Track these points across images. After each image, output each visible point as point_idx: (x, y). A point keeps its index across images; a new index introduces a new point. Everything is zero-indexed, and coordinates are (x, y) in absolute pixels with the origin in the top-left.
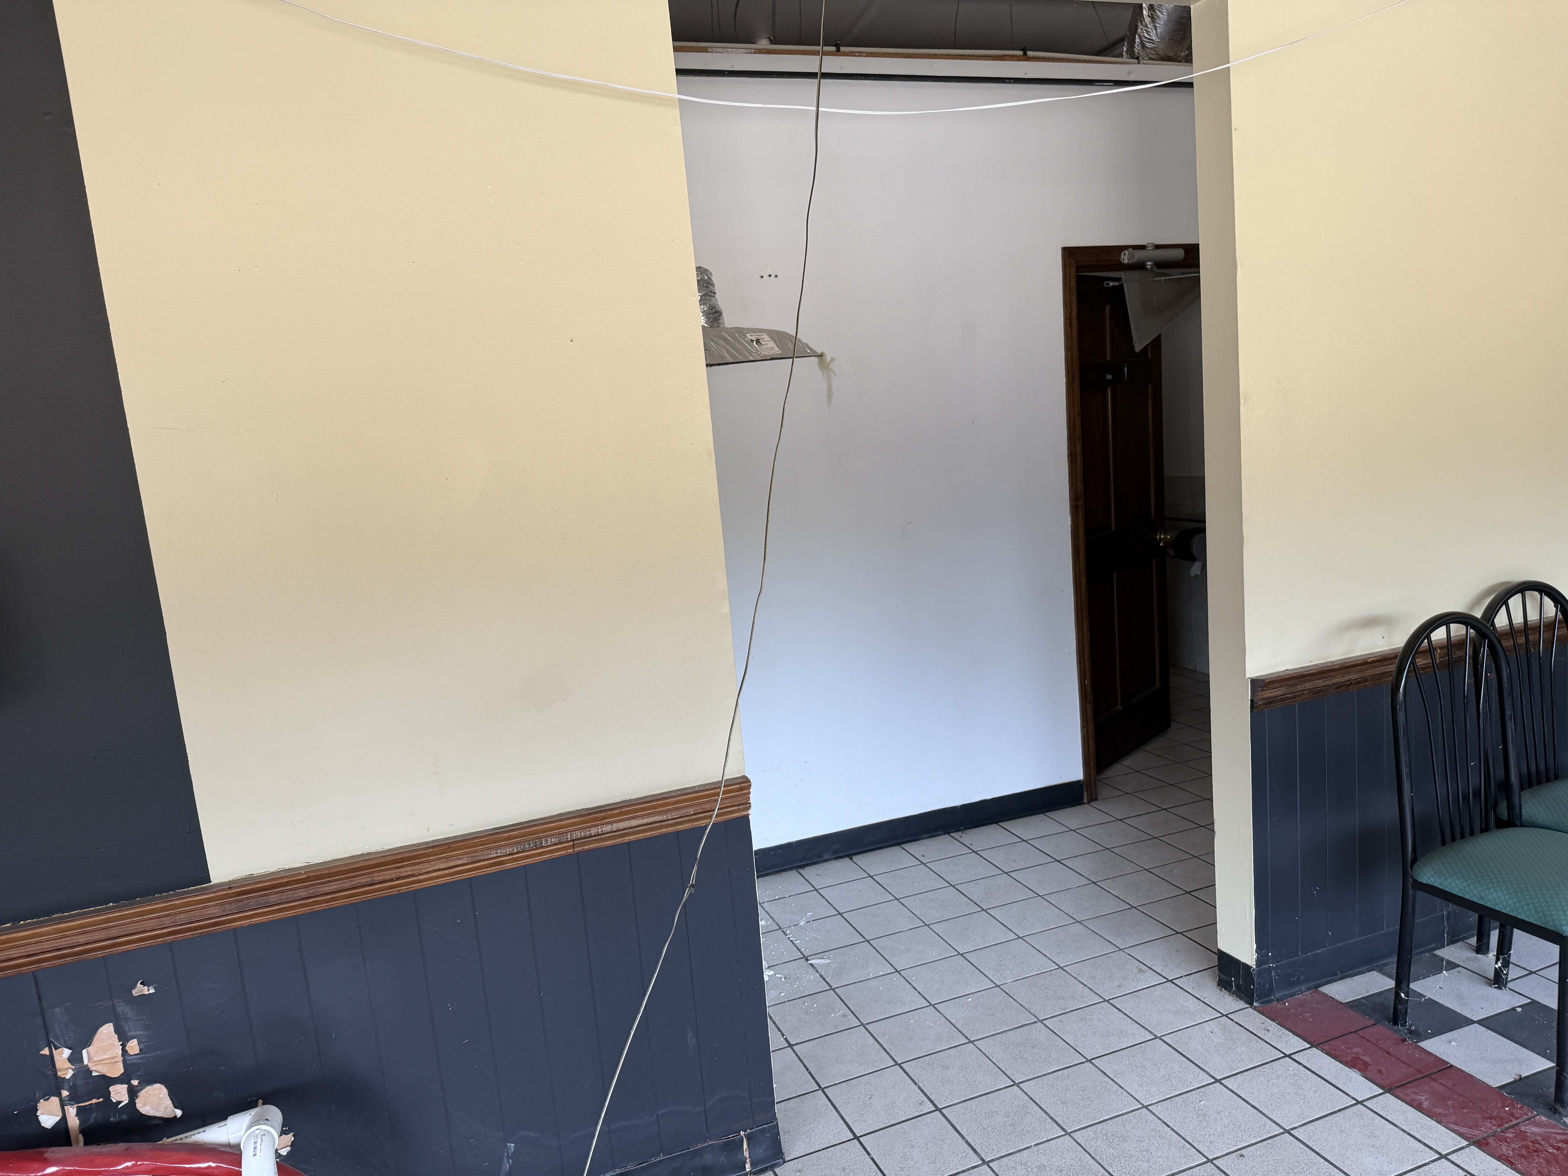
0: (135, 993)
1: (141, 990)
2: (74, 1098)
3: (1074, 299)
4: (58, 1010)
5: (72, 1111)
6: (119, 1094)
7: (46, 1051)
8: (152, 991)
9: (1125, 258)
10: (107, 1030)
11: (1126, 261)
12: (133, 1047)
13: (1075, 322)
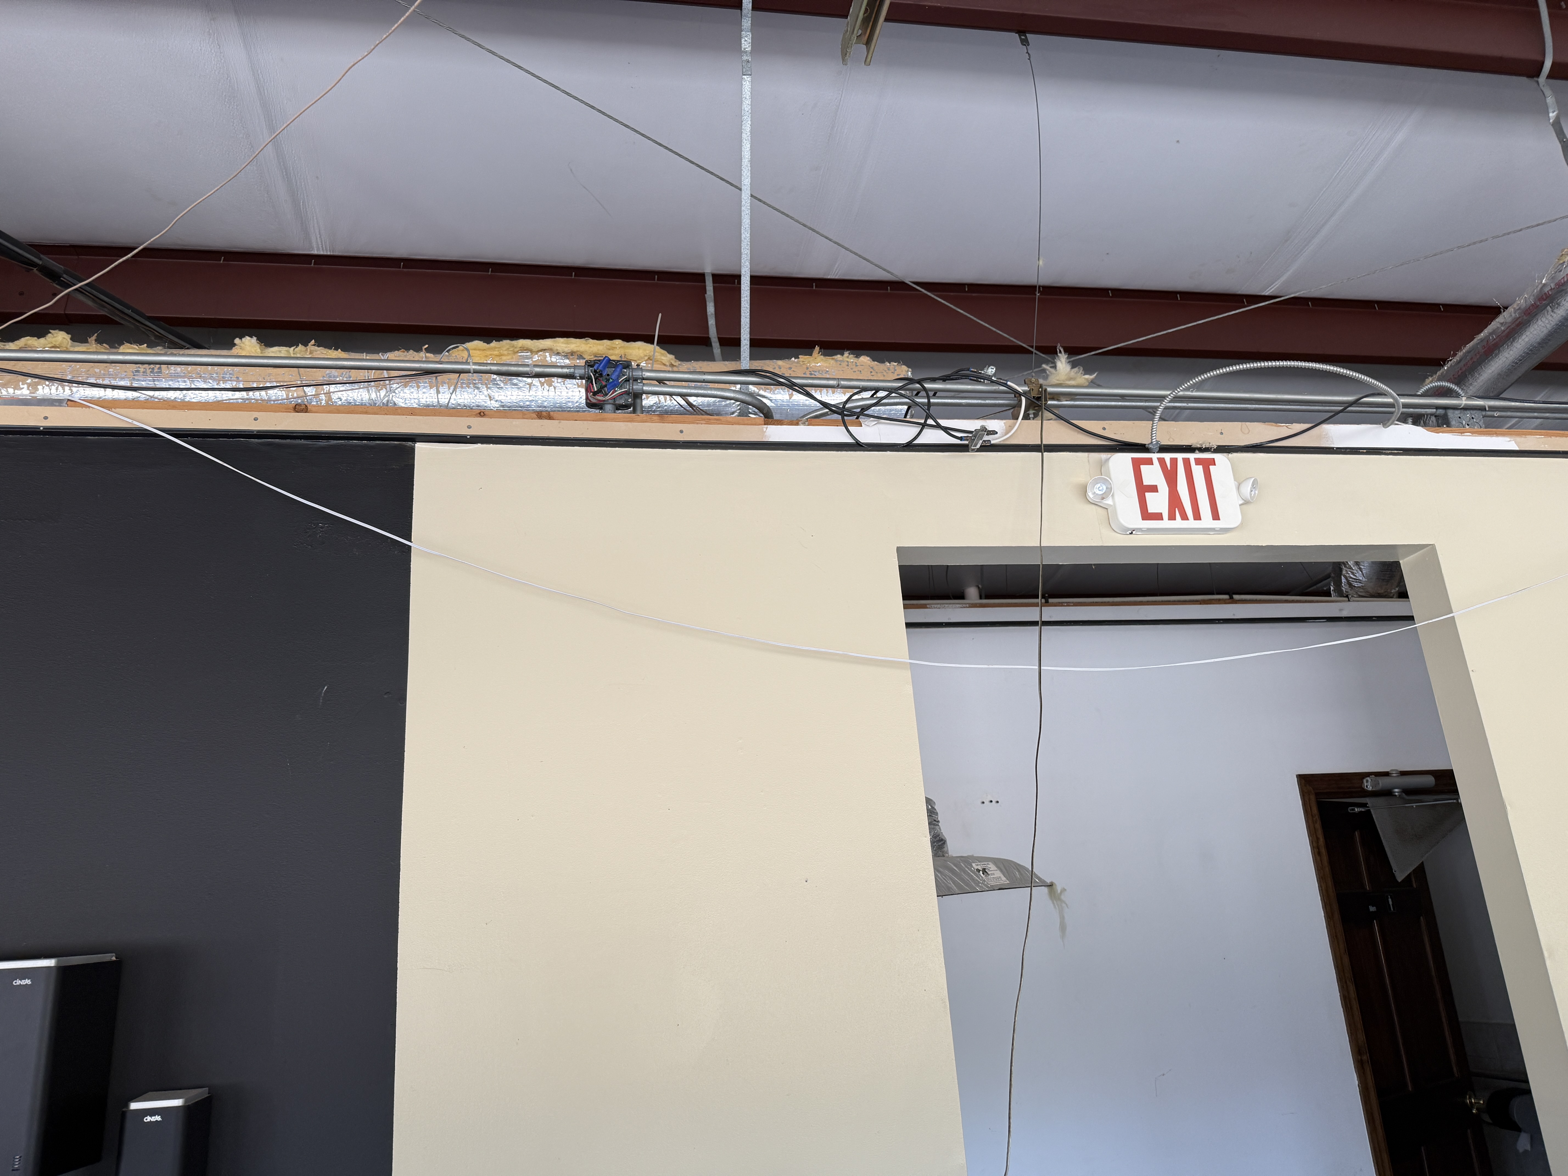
3: (1318, 825)
9: (1368, 784)
11: (1370, 788)
13: (1323, 851)
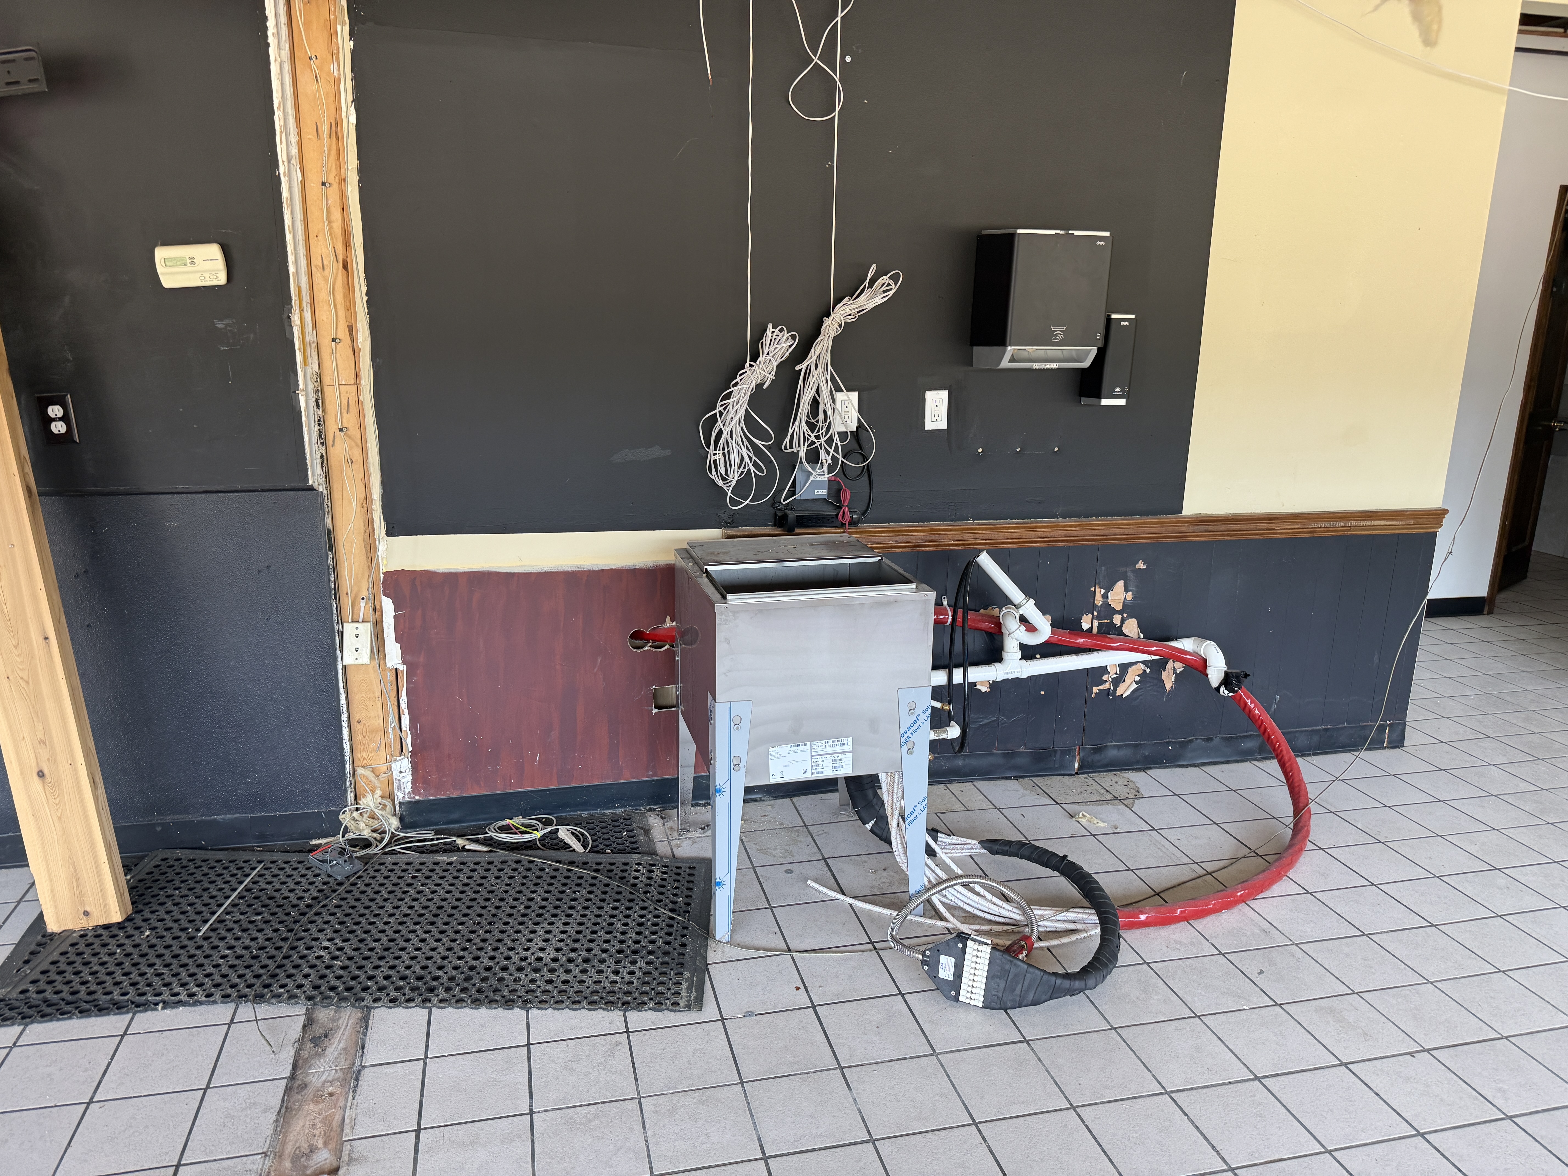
0: (1137, 567)
1: (1141, 565)
2: (1098, 618)
4: (1103, 568)
5: (1096, 623)
6: (1117, 619)
7: (1093, 589)
8: (1145, 567)
10: (1120, 584)
12: (1130, 596)
